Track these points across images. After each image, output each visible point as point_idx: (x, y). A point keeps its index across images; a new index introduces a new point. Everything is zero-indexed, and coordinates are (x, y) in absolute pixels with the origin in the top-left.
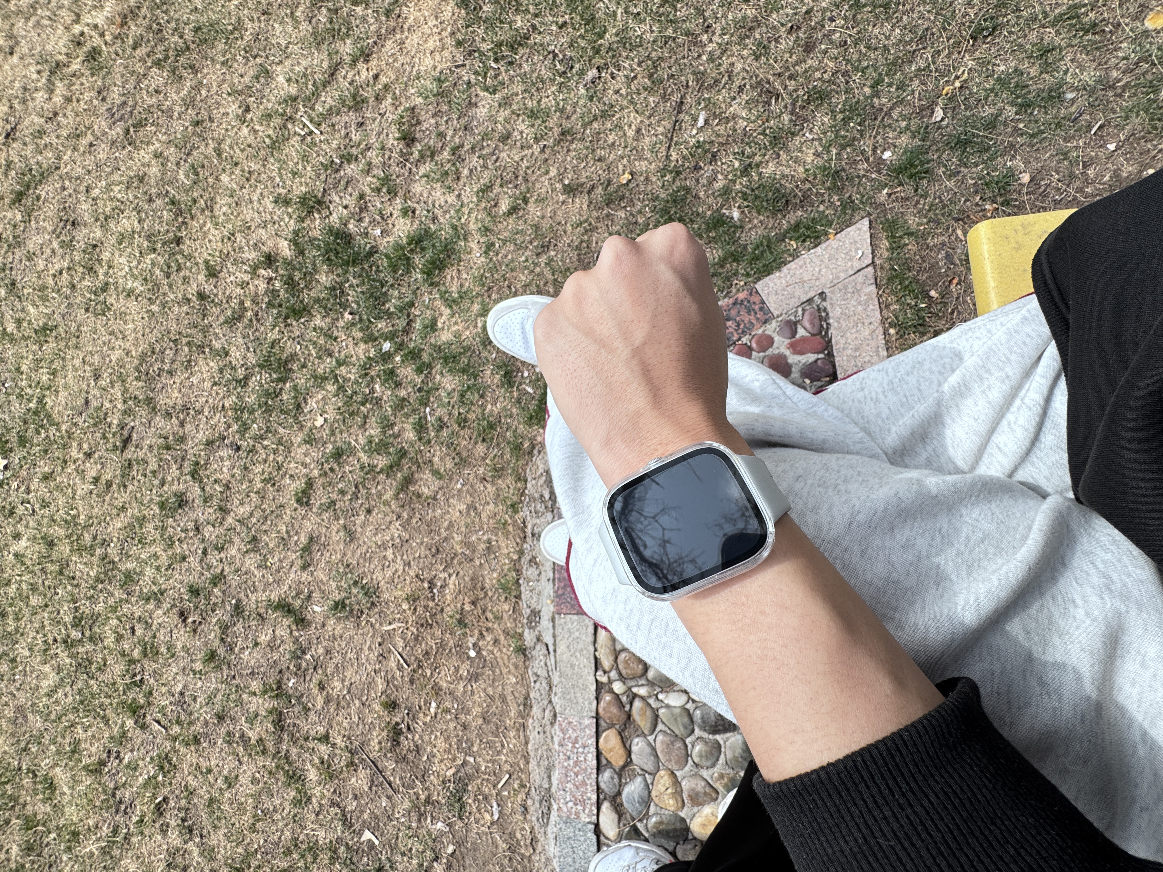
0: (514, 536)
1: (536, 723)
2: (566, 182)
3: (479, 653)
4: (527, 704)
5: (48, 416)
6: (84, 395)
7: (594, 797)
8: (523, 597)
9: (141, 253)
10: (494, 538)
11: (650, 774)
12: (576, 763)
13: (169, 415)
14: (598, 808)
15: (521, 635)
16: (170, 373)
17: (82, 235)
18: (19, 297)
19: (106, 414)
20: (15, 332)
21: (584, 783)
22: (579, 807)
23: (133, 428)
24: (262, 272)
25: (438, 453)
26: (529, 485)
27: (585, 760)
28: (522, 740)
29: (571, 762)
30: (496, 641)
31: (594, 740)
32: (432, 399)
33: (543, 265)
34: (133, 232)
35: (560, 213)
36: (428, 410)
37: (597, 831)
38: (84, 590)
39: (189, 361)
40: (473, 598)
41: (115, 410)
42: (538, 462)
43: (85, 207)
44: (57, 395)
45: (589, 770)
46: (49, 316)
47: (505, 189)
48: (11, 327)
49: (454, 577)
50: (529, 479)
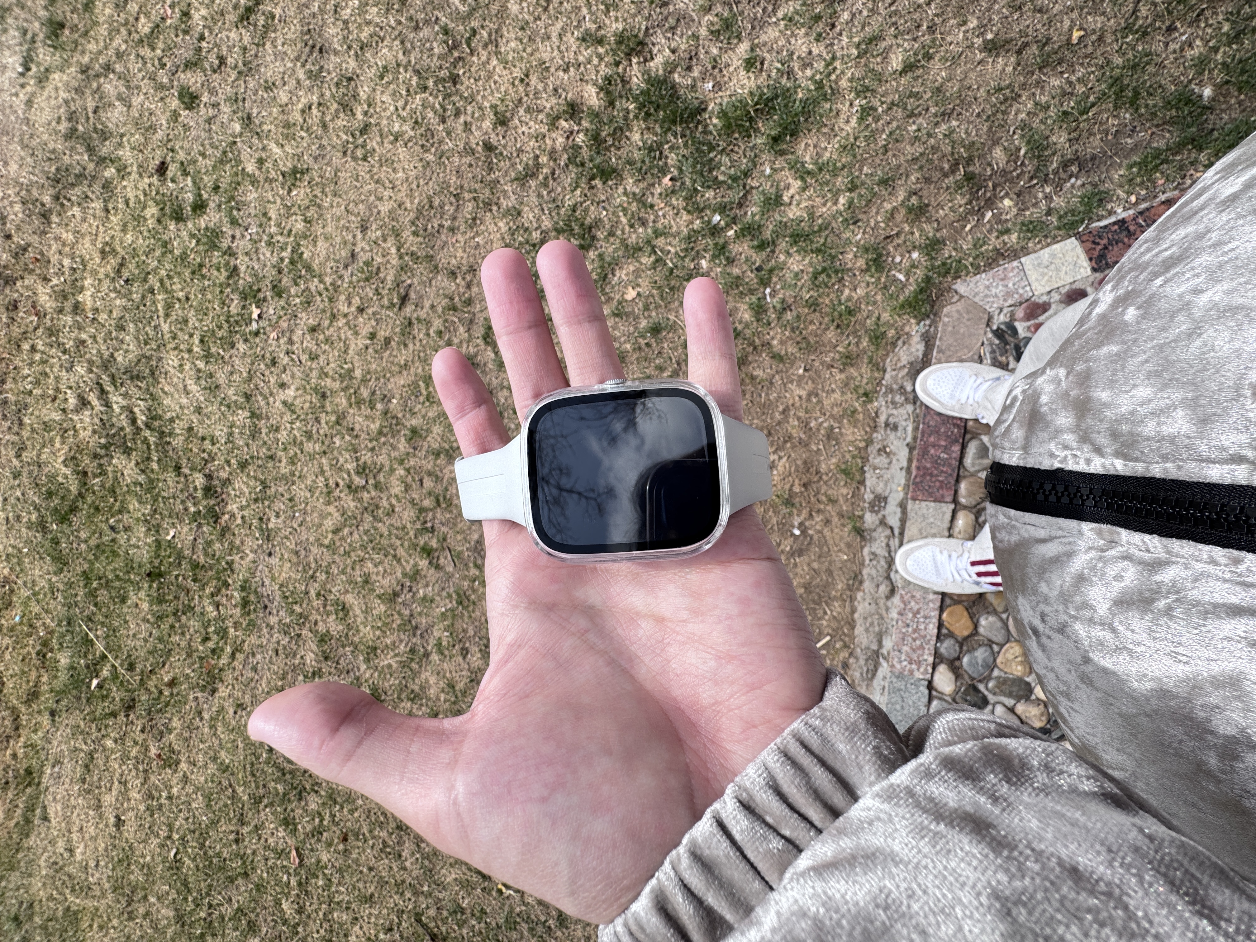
0: (863, 426)
1: (868, 598)
2: (990, 36)
3: (804, 532)
4: (857, 579)
5: (309, 268)
6: (349, 247)
7: (931, 659)
8: (868, 483)
9: (408, 91)
10: (837, 425)
11: (997, 644)
12: (915, 631)
13: (453, 274)
14: (934, 669)
15: (861, 517)
16: (452, 230)
17: (331, 63)
18: (257, 134)
19: (379, 268)
20: (257, 173)
21: (921, 647)
22: (914, 667)
23: (410, 286)
24: (563, 123)
25: (779, 336)
26: (887, 376)
27: (926, 629)
28: (848, 609)
29: (910, 630)
30: (827, 522)
31: (937, 613)
32: (775, 279)
33: (940, 136)
34: (398, 65)
35: (973, 75)
36: (768, 291)
37: (930, 686)
38: (364, 442)
39: (474, 219)
40: (805, 480)
41: (389, 266)
42: (901, 353)
43: (332, 31)
44: (315, 245)
45: (928, 637)
46: (300, 157)
47: (900, 41)
48: (250, 168)
49: (784, 459)
50: (889, 369)
